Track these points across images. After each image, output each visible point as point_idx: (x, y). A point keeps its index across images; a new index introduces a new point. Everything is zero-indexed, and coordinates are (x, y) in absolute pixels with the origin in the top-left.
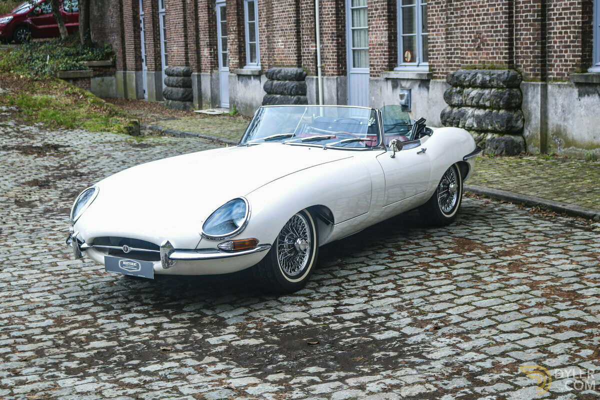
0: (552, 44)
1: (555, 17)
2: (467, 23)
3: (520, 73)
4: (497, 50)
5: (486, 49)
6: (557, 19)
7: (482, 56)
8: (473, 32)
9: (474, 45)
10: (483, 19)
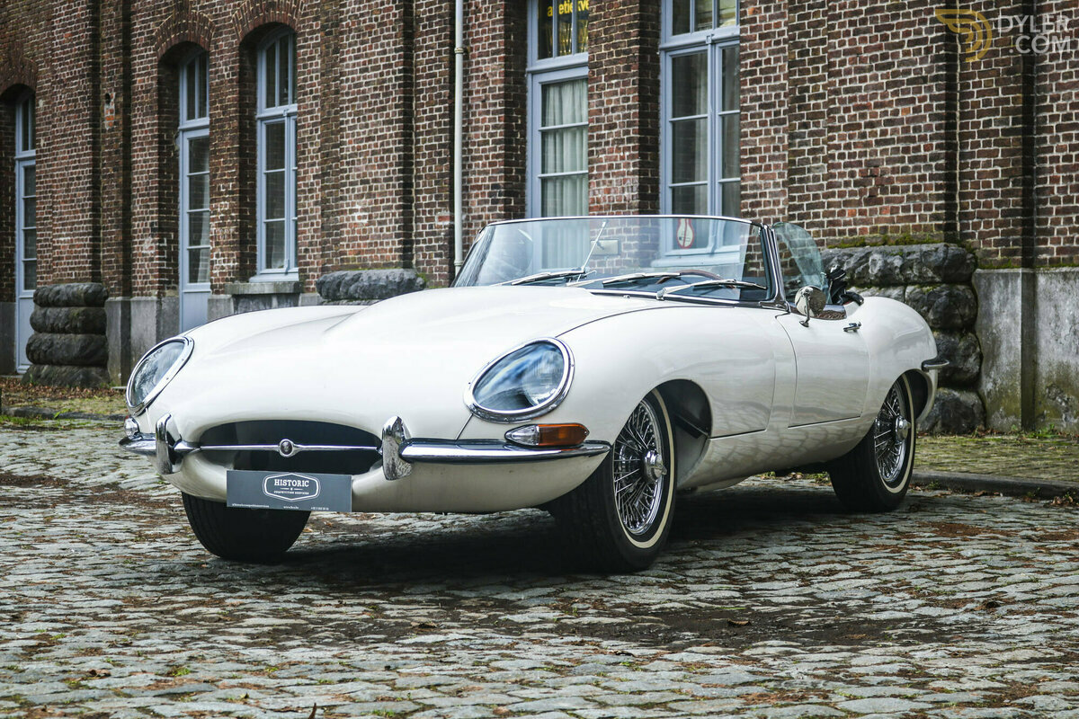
0: (1048, 184)
1: (1054, 125)
2: (843, 143)
3: (972, 251)
4: (918, 201)
5: (888, 200)
6: (1059, 128)
7: (881, 215)
8: (860, 164)
9: (861, 193)
10: (884, 133)
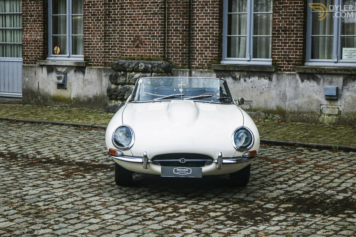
0: (195, 46)
1: (198, 29)
2: (127, 29)
3: (171, 63)
4: (154, 48)
5: (143, 47)
6: (199, 30)
7: (141, 51)
8: (133, 36)
9: (133, 45)
10: (142, 28)
